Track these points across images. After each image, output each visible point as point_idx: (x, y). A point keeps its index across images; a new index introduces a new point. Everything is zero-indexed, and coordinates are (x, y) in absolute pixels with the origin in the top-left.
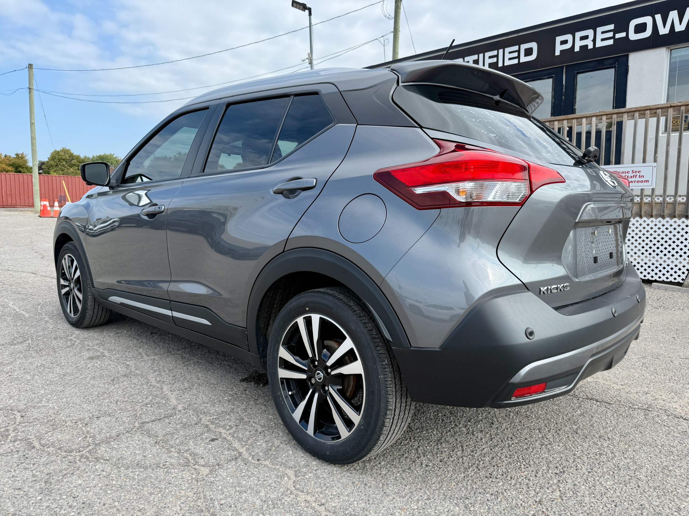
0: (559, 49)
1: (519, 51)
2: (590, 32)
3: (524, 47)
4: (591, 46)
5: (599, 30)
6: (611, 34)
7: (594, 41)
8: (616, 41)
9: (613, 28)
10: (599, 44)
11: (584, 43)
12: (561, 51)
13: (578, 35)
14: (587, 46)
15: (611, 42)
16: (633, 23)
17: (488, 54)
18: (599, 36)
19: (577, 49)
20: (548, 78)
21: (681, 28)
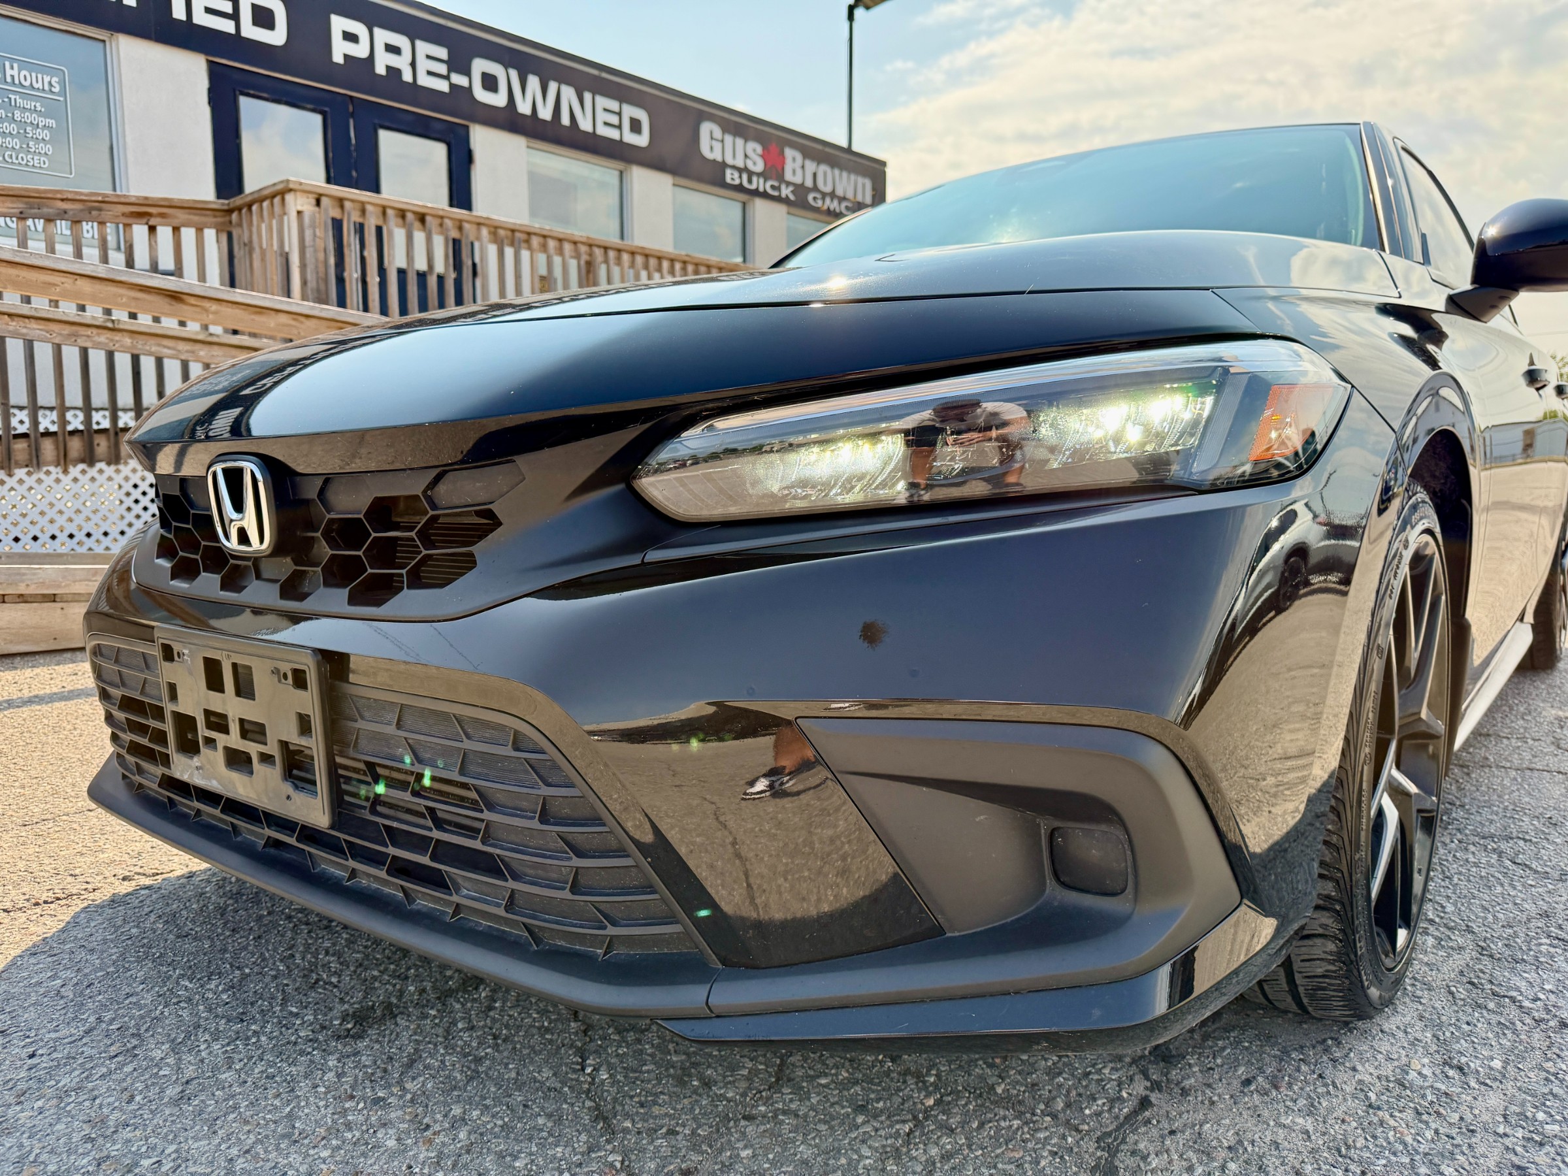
0: (340, 50)
2: (401, 41)
4: (407, 77)
5: (423, 47)
6: (442, 69)
7: (413, 64)
8: (452, 86)
9: (446, 57)
10: (424, 81)
11: (394, 61)
12: (346, 56)
13: (383, 36)
14: (400, 71)
15: (443, 86)
16: (480, 66)
18: (423, 65)
19: (380, 70)
20: (314, 110)
21: (545, 113)
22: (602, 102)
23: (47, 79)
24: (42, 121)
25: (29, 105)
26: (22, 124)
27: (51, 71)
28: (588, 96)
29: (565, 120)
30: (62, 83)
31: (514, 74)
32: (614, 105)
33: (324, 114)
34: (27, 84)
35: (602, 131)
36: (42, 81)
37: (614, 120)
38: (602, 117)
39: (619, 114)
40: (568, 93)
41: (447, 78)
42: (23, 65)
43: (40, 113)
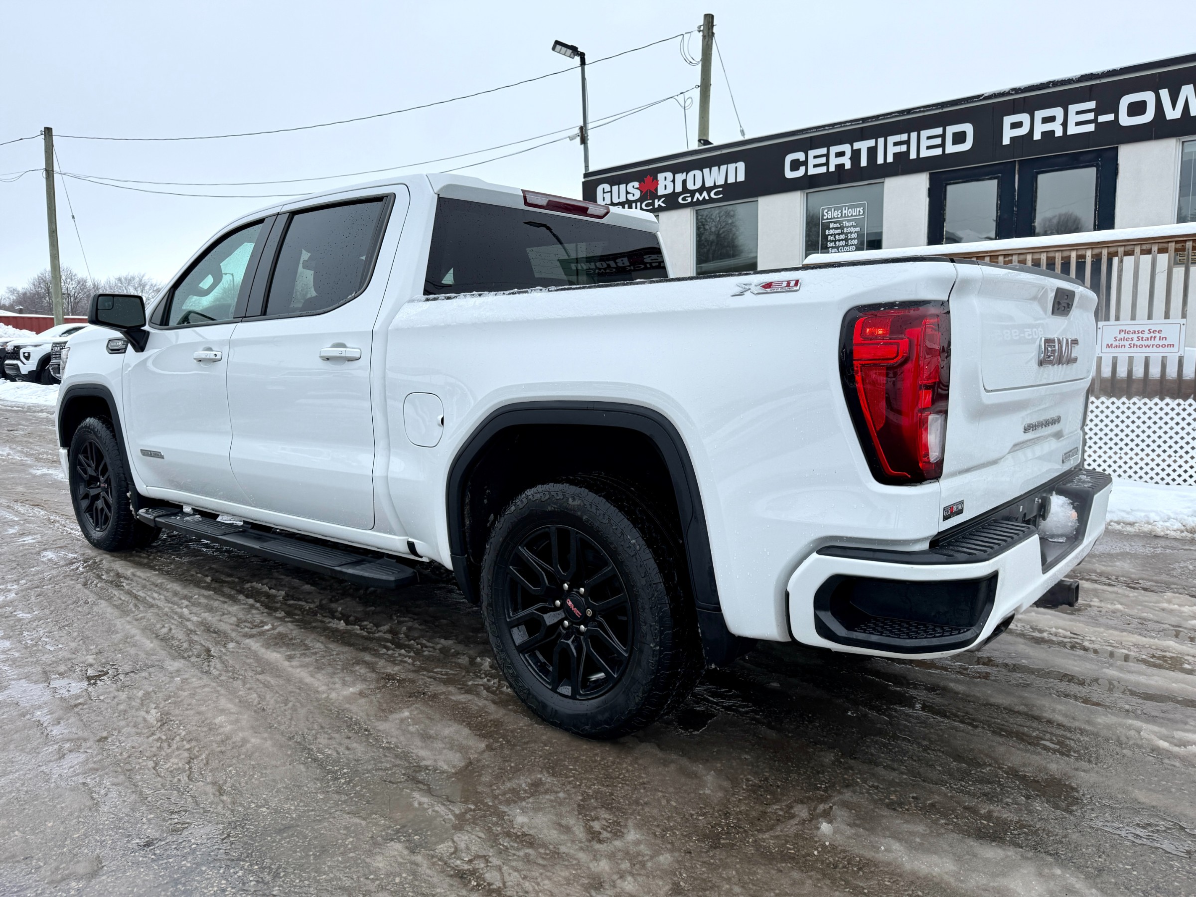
0: (1008, 135)
3: (951, 130)
4: (1059, 133)
5: (1073, 108)
6: (1091, 116)
7: (1065, 125)
11: (1048, 127)
12: (1012, 138)
13: (1040, 114)
14: (1053, 132)
15: (1091, 128)
16: (1126, 101)
17: (892, 139)
18: (1073, 118)
19: (1037, 136)
20: (990, 179)
23: (858, 209)
24: (854, 230)
25: (850, 224)
26: (846, 234)
27: (859, 206)
30: (864, 209)
31: (1164, 92)
33: (998, 178)
34: (850, 215)
36: (855, 212)
41: (1094, 121)
42: (849, 207)
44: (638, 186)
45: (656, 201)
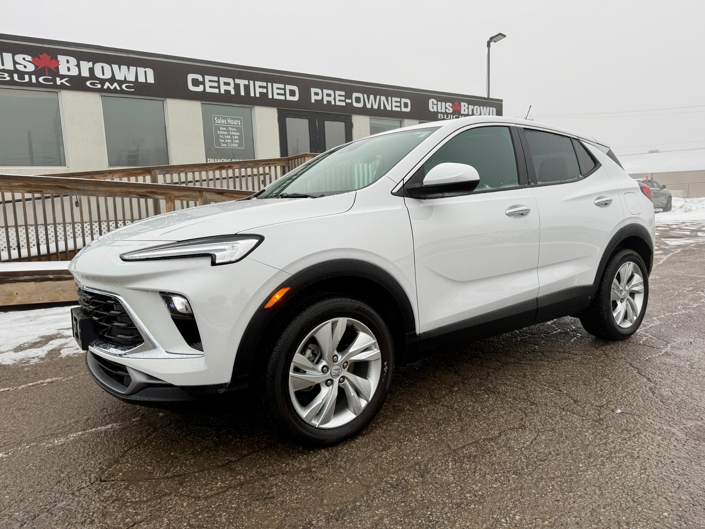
0: (314, 98)
1: (284, 89)
2: (331, 92)
3: (288, 87)
4: (333, 103)
5: (338, 93)
6: (343, 98)
7: (335, 99)
8: (346, 103)
9: (344, 94)
10: (338, 103)
11: (329, 99)
12: (315, 100)
13: (326, 91)
14: (331, 102)
15: (343, 104)
16: (355, 95)
17: (258, 83)
18: (338, 98)
19: (325, 102)
20: (306, 119)
21: (376, 107)
22: (394, 99)
23: (237, 121)
24: (236, 134)
26: (231, 136)
27: (238, 119)
28: (390, 98)
29: (382, 108)
30: (241, 122)
31: (365, 95)
32: (398, 100)
33: (309, 119)
34: (232, 124)
35: (395, 109)
36: (236, 122)
37: (398, 104)
38: (394, 104)
39: (400, 102)
40: (383, 98)
41: (345, 101)
42: (232, 119)
43: (236, 132)
44: (31, 60)
45: (58, 79)
